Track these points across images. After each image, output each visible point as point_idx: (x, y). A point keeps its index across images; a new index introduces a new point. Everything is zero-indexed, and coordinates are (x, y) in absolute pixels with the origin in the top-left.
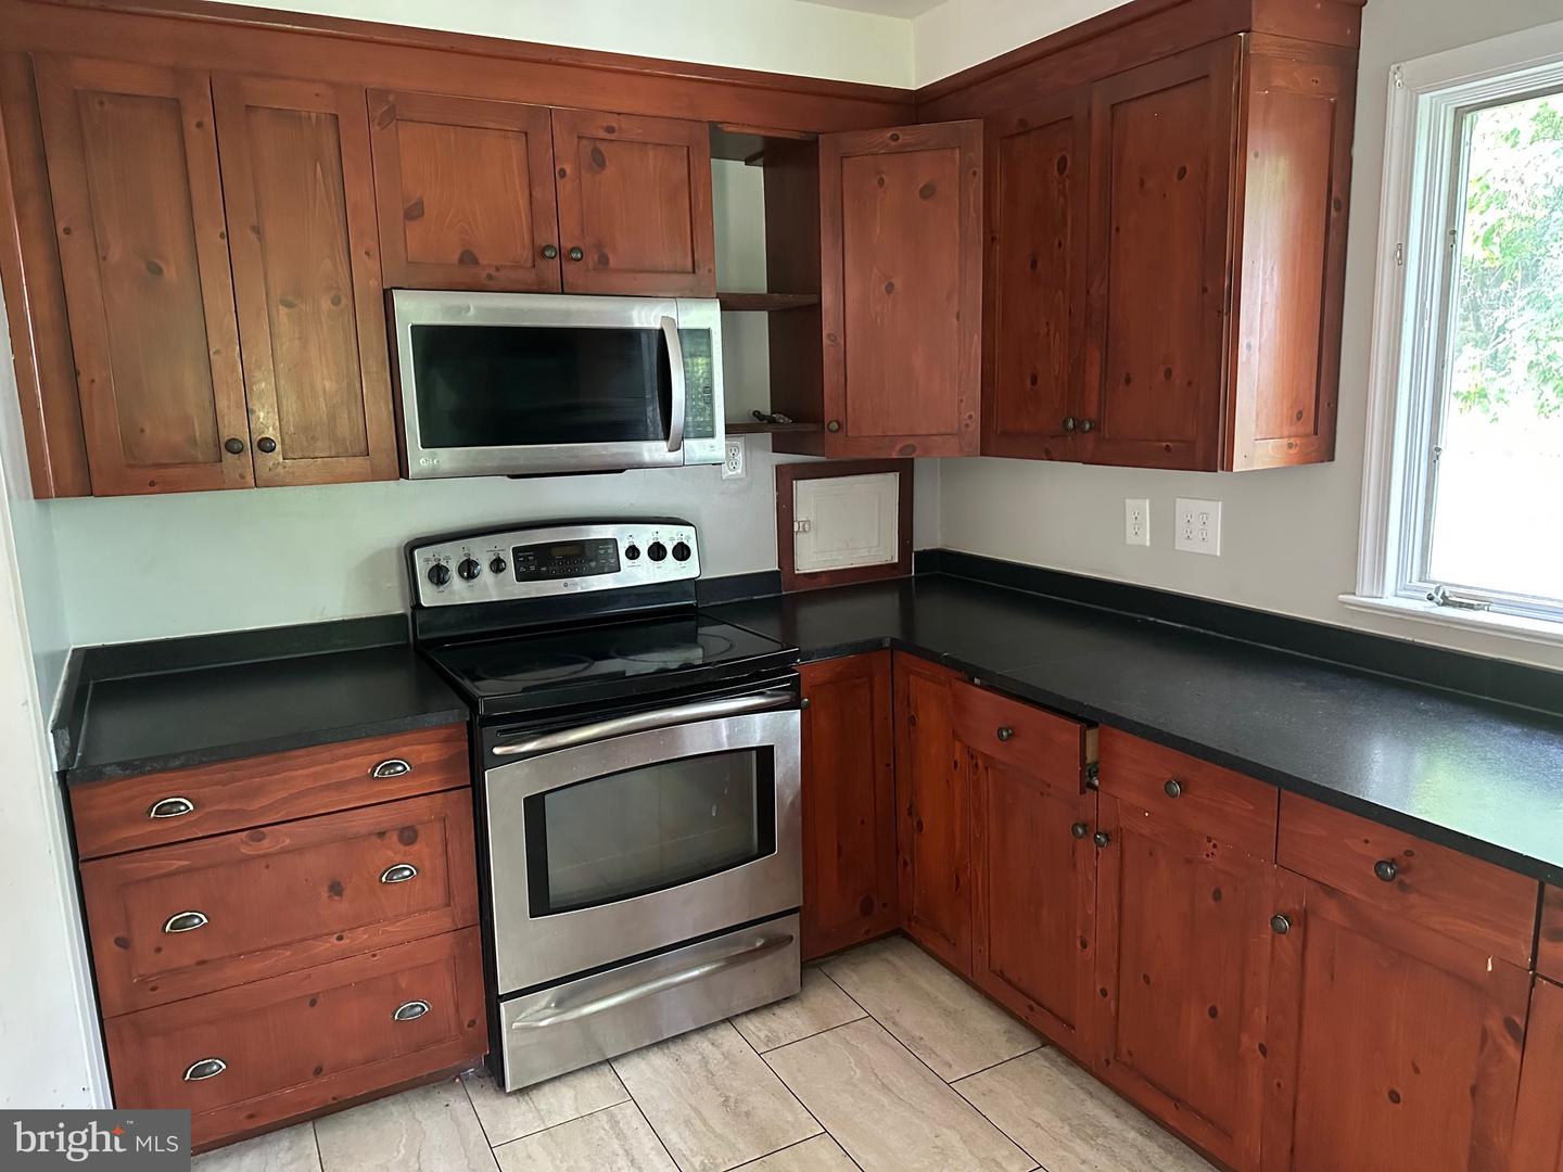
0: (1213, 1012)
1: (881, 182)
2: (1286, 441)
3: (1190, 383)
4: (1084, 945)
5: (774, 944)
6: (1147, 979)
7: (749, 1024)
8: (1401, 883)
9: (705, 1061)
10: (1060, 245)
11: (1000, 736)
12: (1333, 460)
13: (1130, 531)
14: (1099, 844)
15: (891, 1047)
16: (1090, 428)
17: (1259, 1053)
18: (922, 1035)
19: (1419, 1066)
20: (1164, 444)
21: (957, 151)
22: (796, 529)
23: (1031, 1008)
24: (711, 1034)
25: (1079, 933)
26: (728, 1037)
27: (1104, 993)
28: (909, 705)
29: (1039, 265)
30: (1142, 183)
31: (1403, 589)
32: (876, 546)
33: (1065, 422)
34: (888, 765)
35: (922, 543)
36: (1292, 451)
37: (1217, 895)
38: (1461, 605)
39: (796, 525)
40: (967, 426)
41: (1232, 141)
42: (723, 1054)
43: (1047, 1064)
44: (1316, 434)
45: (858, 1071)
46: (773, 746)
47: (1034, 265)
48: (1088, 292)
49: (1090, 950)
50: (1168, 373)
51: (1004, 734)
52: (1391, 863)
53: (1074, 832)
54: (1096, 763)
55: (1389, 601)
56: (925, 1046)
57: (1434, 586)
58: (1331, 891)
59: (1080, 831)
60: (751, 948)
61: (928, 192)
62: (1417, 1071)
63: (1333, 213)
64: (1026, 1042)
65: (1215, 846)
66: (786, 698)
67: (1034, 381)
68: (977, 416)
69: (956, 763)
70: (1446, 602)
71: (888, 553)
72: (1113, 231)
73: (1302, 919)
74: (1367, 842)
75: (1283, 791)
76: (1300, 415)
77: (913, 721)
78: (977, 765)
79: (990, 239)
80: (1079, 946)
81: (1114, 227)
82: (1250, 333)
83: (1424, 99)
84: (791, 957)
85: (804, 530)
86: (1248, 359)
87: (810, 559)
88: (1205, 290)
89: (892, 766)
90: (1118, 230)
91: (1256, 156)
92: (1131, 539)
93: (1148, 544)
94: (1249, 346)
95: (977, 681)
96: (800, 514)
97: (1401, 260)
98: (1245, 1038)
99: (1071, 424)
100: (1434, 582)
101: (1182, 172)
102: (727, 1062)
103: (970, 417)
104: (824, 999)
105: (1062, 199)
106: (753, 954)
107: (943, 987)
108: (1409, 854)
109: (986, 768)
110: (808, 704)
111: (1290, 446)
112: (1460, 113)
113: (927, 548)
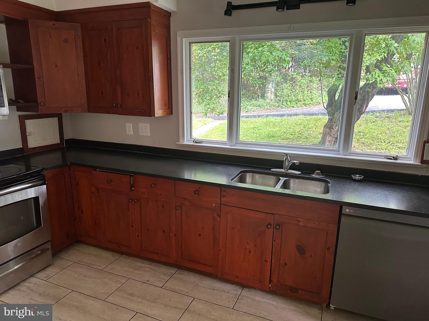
0: (164, 232)
1: (51, 36)
2: (164, 110)
3: (143, 96)
4: (132, 227)
5: (44, 251)
6: (148, 230)
7: (39, 275)
8: (199, 194)
9: (28, 288)
10: (106, 60)
11: (108, 182)
12: (172, 114)
13: (128, 131)
14: (135, 202)
15: (83, 267)
16: (120, 106)
17: (174, 236)
18: (91, 262)
19: (204, 227)
20: (139, 110)
21: (73, 31)
22: (27, 135)
23: (119, 246)
24: (28, 281)
25: (131, 224)
26: (33, 280)
27: (138, 236)
28: (76, 180)
29: (101, 64)
30: (127, 48)
31: (187, 141)
32: (53, 139)
33: (113, 104)
34: (71, 197)
35: (67, 137)
36: (165, 112)
37: (163, 206)
38: (198, 143)
39: (27, 133)
40: (83, 105)
41: (149, 42)
42: (34, 284)
43: (124, 258)
44: (169, 109)
45: (76, 275)
46: (39, 196)
47: (99, 64)
48: (116, 73)
49: (134, 228)
50: (138, 94)
51: (109, 181)
52: (197, 191)
53: (129, 201)
54: (133, 184)
55: (186, 143)
56: (92, 264)
57: (193, 140)
58: (185, 199)
59: (130, 200)
60: (37, 254)
61: (66, 41)
62: (203, 229)
63: (168, 61)
64: (117, 256)
65: (162, 196)
66: (41, 182)
67: (102, 93)
68: (86, 102)
69: (93, 192)
70: (196, 143)
71: (57, 140)
72: (121, 59)
73: (181, 207)
74: (192, 188)
75: (176, 181)
76: (166, 104)
77: (78, 184)
78: (99, 191)
79: (85, 56)
80: (131, 227)
81: (121, 58)
82: (156, 86)
83: (184, 39)
84: (49, 253)
85: (30, 135)
86: (156, 91)
87: (32, 143)
88: (145, 76)
89: (72, 197)
90: (122, 59)
91: (154, 47)
92: (128, 133)
93: (132, 134)
94: (156, 89)
95: (97, 170)
96: (28, 130)
97: (182, 73)
98: (171, 234)
99: (114, 105)
100: (193, 139)
101: (137, 48)
102: (36, 286)
103: (84, 102)
104: (59, 262)
105: (106, 49)
106: (38, 255)
107: (93, 250)
108: (199, 188)
109: (102, 192)
110: (47, 183)
111: (165, 111)
112: (190, 43)
113: (68, 138)
